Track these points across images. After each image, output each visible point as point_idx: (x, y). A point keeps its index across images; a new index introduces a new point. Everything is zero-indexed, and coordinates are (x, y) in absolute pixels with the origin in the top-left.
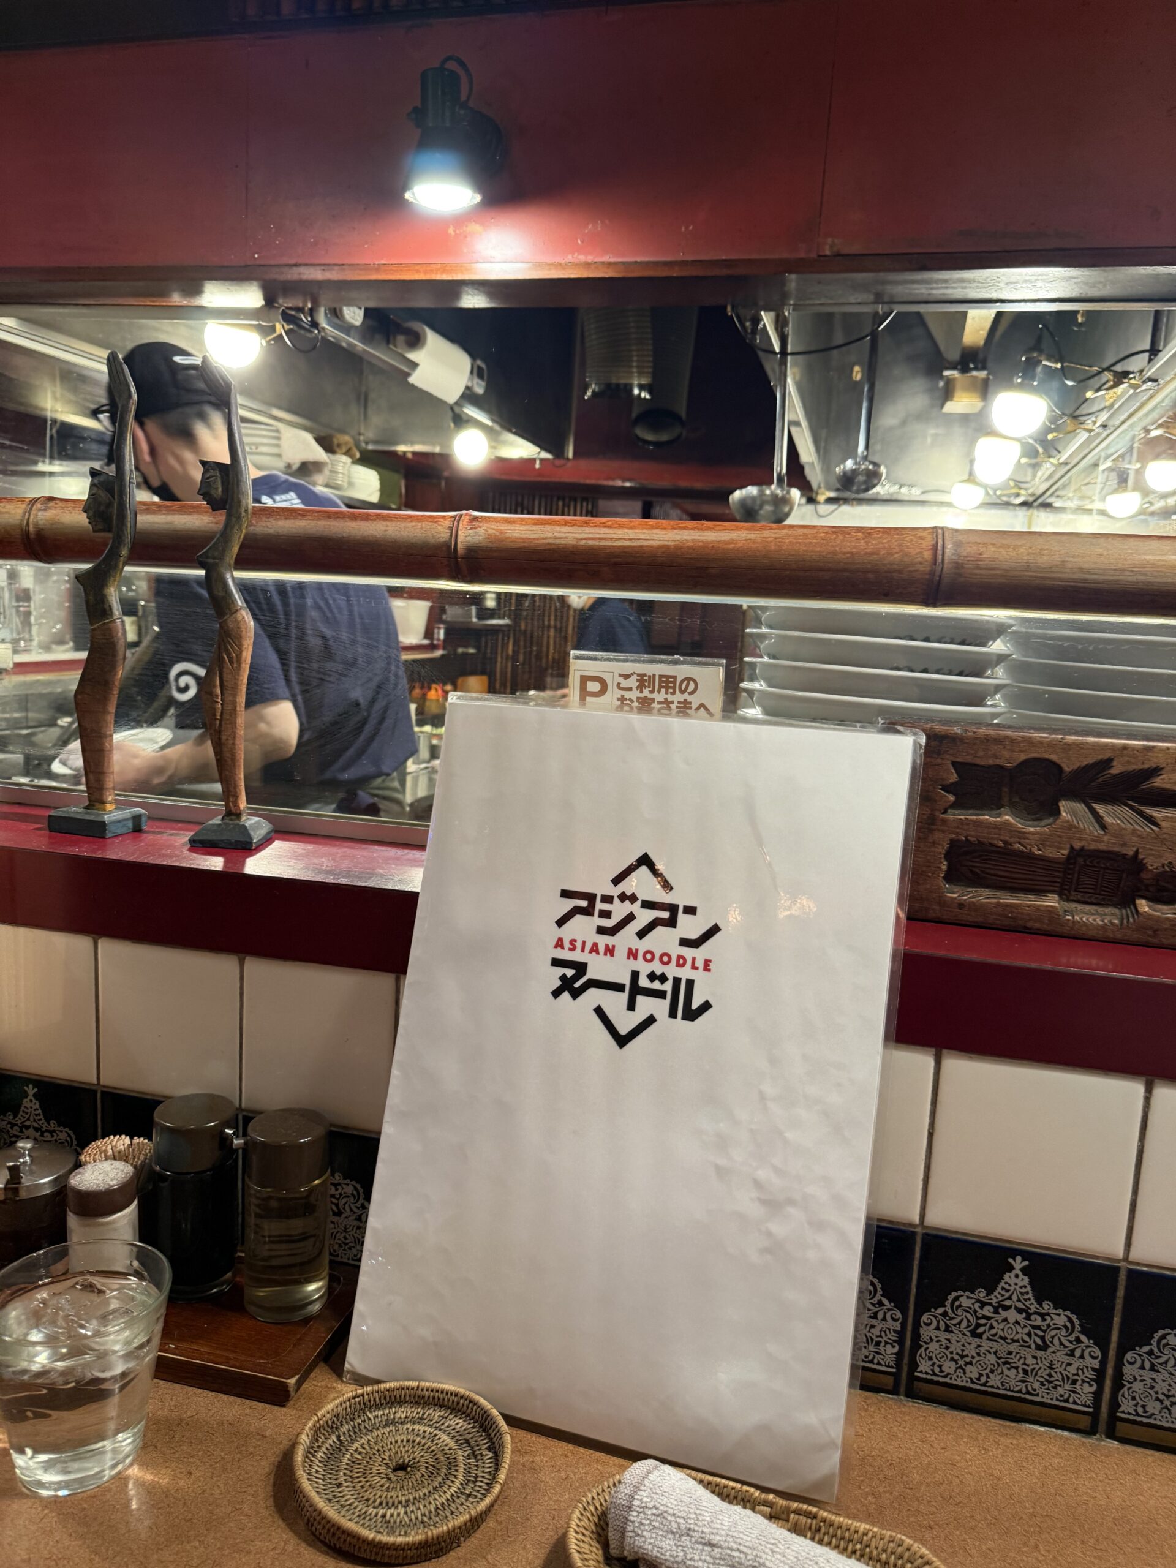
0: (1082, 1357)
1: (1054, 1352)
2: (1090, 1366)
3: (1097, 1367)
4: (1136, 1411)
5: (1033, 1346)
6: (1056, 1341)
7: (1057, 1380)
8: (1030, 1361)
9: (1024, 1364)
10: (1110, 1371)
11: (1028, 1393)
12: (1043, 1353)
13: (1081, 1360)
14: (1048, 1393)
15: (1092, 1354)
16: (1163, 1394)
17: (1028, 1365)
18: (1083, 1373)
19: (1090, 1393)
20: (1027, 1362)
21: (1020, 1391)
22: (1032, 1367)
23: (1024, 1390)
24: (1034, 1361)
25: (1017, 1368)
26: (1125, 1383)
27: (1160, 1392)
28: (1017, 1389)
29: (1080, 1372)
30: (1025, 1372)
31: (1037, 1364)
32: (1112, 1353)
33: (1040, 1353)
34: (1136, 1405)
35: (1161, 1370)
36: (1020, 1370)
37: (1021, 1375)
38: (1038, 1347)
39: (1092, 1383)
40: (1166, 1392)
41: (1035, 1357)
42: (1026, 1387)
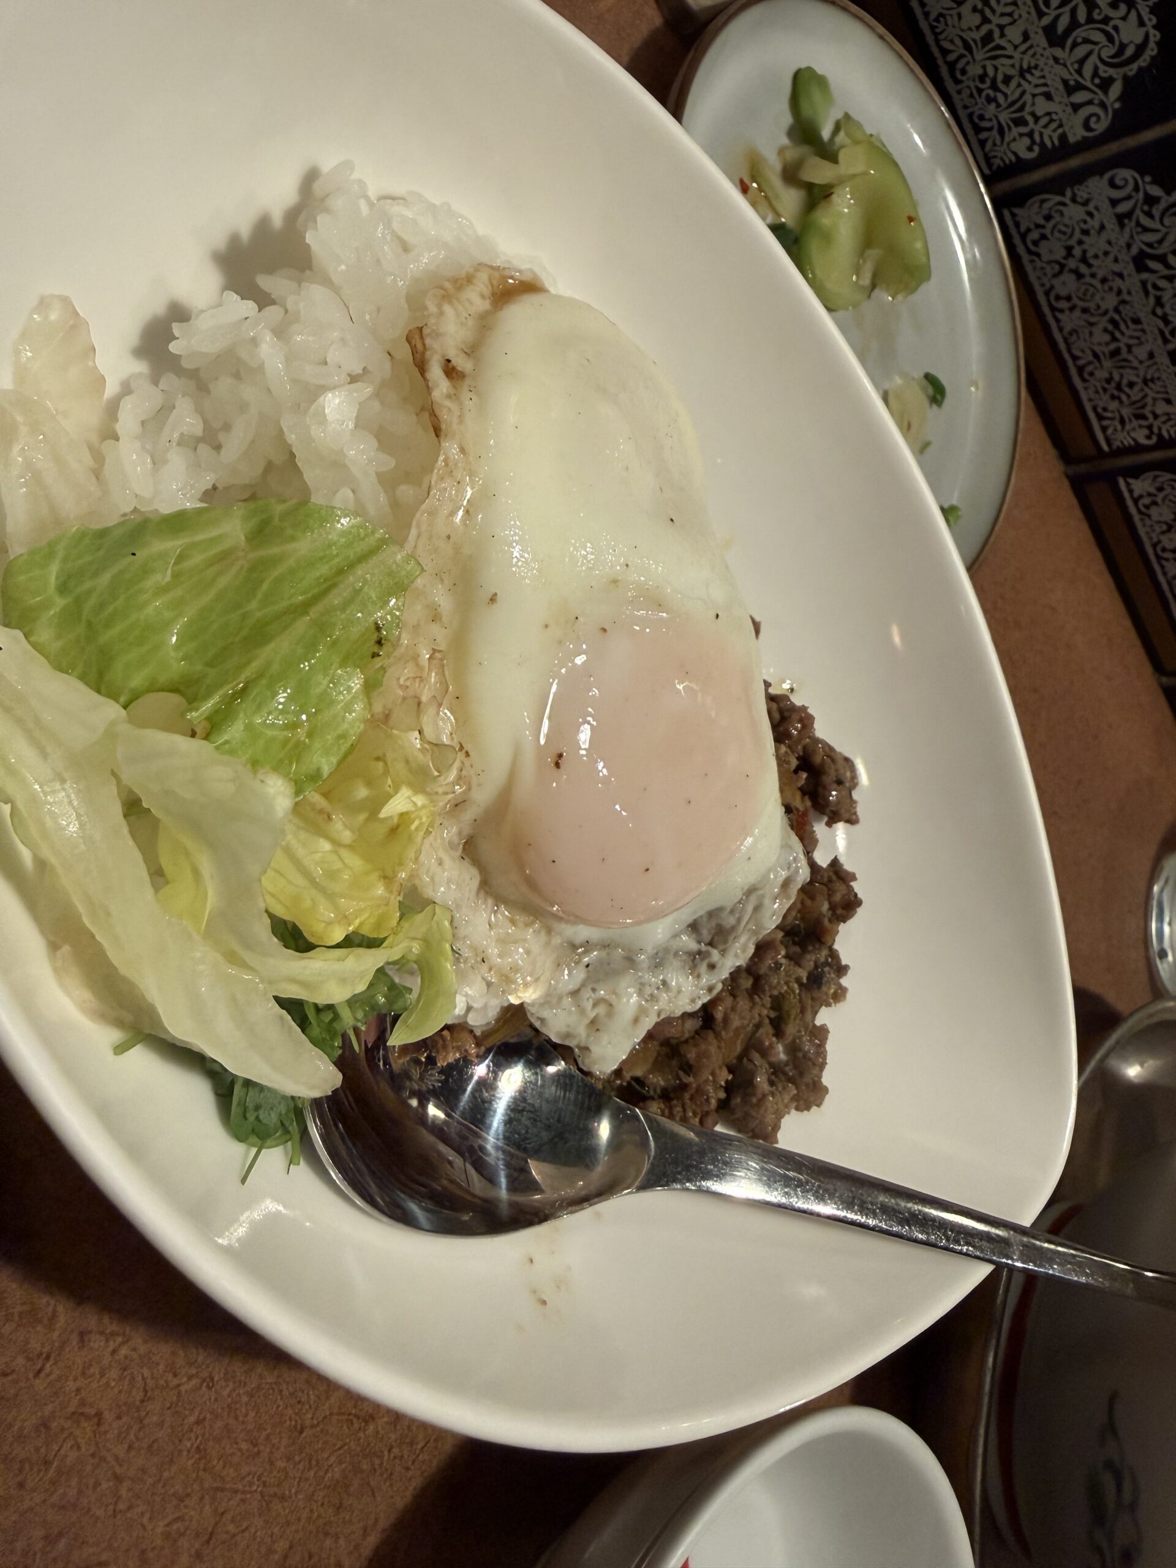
0: (1076, 107)
1: (1056, 60)
2: (1066, 128)
3: (1072, 139)
4: (1029, 230)
5: (1046, 21)
6: (1081, 51)
7: (1006, 95)
8: (1014, 34)
9: (1001, 27)
10: (1074, 162)
11: (951, 66)
12: (1044, 43)
13: (1069, 109)
14: (971, 96)
15: (1093, 119)
16: (1084, 252)
17: (1002, 35)
18: (1046, 126)
19: (1015, 154)
20: (1007, 31)
21: (945, 52)
22: (1003, 42)
23: (951, 57)
24: (1018, 39)
25: (986, 20)
26: (1069, 193)
27: (1085, 247)
28: (946, 45)
29: (1044, 121)
30: (988, 38)
31: (1016, 47)
32: (1113, 148)
33: (1039, 39)
34: (1038, 226)
35: (1127, 230)
36: (984, 29)
37: (977, 36)
38: (1049, 31)
39: (1036, 148)
40: (1089, 255)
41: (1026, 37)
42: (962, 56)
